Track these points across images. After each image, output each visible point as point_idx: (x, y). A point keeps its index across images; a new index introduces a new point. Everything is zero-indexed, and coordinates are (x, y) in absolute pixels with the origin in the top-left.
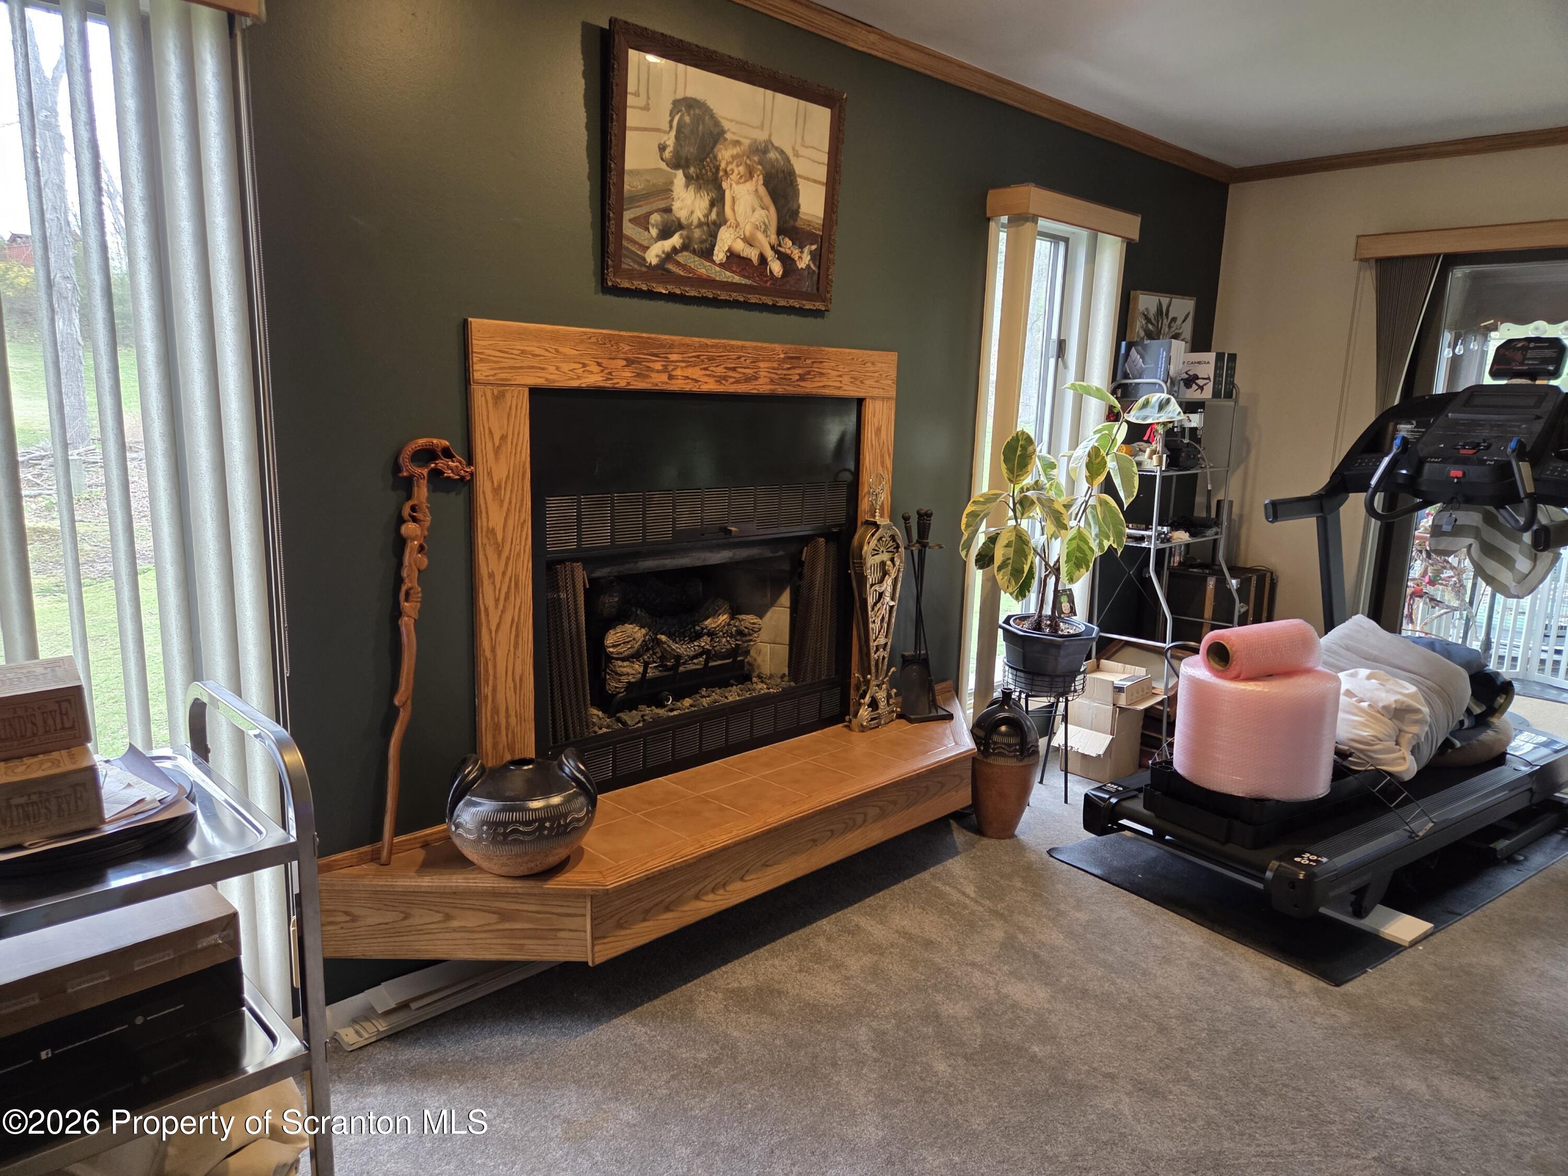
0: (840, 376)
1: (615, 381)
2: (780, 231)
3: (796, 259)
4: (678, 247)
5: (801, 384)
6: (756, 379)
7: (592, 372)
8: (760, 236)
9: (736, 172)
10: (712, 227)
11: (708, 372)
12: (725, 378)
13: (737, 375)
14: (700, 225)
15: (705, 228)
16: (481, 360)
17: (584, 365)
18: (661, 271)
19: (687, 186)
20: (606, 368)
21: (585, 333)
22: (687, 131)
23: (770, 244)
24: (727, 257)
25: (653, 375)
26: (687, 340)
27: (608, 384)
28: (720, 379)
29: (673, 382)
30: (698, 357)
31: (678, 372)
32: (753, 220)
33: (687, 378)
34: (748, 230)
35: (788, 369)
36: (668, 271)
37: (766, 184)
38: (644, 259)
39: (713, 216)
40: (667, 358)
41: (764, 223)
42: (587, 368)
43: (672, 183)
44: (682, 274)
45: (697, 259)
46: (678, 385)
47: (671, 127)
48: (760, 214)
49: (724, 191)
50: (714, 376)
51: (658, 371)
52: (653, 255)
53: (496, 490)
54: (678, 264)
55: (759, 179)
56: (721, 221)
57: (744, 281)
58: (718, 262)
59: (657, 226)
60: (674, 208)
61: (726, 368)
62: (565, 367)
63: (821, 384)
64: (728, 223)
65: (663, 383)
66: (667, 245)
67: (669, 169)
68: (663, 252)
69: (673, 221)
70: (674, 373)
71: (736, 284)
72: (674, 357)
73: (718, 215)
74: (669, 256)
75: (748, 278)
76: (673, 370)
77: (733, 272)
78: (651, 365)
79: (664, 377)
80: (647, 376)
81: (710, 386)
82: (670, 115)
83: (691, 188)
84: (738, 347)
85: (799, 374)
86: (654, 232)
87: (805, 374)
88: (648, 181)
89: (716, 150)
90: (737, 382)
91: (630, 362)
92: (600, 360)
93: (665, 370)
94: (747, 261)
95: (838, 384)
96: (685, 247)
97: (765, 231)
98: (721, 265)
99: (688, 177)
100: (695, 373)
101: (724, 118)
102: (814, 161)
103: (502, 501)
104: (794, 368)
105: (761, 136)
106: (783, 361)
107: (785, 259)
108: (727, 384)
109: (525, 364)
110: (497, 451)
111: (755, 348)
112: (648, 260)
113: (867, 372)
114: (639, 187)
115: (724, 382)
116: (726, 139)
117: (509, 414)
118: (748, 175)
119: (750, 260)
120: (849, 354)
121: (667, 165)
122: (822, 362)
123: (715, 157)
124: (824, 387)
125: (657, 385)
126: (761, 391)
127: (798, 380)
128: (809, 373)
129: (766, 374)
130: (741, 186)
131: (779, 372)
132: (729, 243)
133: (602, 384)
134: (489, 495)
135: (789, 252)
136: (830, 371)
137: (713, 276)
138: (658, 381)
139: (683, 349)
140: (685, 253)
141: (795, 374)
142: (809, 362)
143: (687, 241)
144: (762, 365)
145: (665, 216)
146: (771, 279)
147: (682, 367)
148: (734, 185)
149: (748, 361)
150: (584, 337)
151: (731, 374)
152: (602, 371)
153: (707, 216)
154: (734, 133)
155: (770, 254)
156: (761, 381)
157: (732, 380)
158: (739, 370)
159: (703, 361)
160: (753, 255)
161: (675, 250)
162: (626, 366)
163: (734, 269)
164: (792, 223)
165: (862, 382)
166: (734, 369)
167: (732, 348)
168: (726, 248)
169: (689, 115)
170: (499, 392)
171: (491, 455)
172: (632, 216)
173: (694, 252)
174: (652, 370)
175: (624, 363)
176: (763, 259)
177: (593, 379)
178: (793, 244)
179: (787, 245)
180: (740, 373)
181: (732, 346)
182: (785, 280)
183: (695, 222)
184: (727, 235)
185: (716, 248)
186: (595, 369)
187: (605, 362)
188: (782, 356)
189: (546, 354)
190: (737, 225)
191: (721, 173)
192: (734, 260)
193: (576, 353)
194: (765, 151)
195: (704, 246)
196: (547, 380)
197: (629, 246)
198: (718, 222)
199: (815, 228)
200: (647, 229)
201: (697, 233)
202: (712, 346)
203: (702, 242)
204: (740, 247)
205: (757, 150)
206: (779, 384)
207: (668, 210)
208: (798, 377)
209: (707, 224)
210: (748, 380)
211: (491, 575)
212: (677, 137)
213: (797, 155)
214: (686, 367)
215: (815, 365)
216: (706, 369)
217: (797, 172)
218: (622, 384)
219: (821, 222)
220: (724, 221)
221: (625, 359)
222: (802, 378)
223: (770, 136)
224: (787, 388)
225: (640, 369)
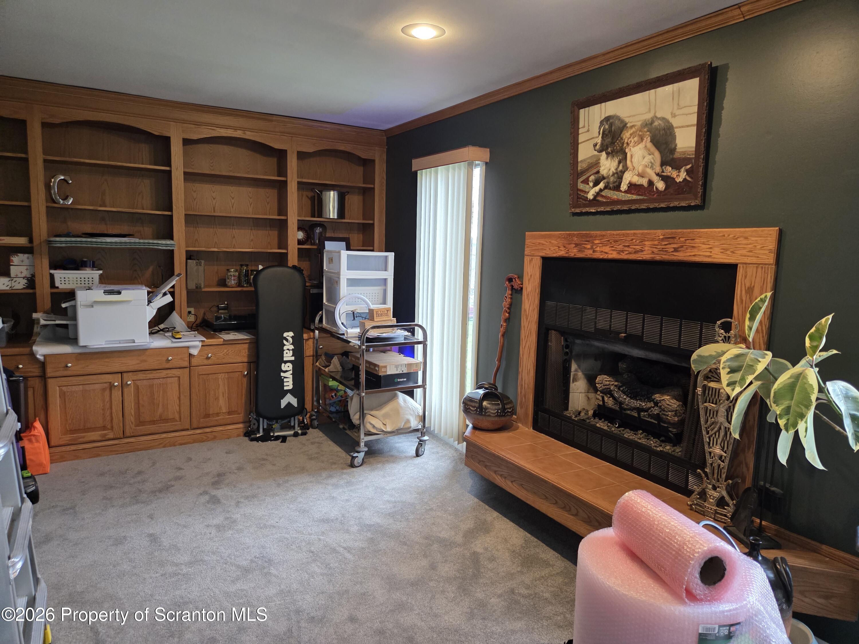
0: (711, 248)
1: (570, 254)
2: (663, 164)
3: (675, 176)
4: (602, 189)
5: (674, 253)
6: (642, 251)
7: (561, 250)
8: (649, 171)
9: (633, 141)
10: (620, 174)
11: (613, 249)
12: (623, 251)
13: (630, 250)
14: (613, 174)
15: (616, 175)
16: (528, 247)
17: (559, 247)
18: (595, 201)
19: (607, 158)
20: (567, 248)
21: (560, 234)
22: (606, 133)
23: (656, 173)
24: (629, 187)
25: (586, 251)
26: (604, 233)
27: (567, 255)
28: (620, 252)
29: (595, 254)
30: (609, 241)
31: (598, 249)
32: (643, 163)
33: (602, 252)
34: (640, 169)
35: (666, 245)
36: (598, 201)
37: (652, 141)
38: (587, 198)
39: (621, 168)
40: (593, 242)
41: (651, 163)
42: (560, 249)
43: (600, 159)
44: (604, 200)
45: (612, 192)
46: (598, 255)
47: (599, 134)
48: (648, 158)
49: (627, 154)
50: (616, 250)
51: (589, 249)
52: (590, 196)
53: (528, 295)
54: (603, 196)
55: (647, 140)
56: (626, 169)
57: (639, 197)
58: (623, 191)
59: (592, 181)
60: (600, 170)
61: (624, 246)
62: (552, 249)
63: (693, 254)
64: (629, 169)
65: (590, 254)
66: (597, 189)
67: (598, 154)
68: (595, 192)
69: (600, 177)
70: (596, 249)
71: (634, 200)
72: (597, 242)
73: (623, 167)
74: (598, 194)
75: (641, 195)
76: (596, 248)
77: (632, 194)
78: (585, 246)
79: (591, 252)
80: (584, 251)
81: (614, 255)
82: (599, 129)
83: (609, 159)
84: (632, 234)
85: (674, 248)
86: (591, 184)
87: (678, 248)
88: (589, 162)
89: (622, 135)
90: (630, 253)
91: (577, 245)
92: (565, 245)
93: (592, 248)
94: (641, 186)
95: (708, 254)
96: (606, 187)
97: (652, 167)
98: (625, 192)
99: (608, 154)
100: (607, 249)
101: (625, 117)
102: (687, 115)
103: (529, 300)
104: (670, 244)
105: (648, 116)
106: (662, 240)
107: (666, 179)
108: (623, 254)
109: (540, 248)
110: (529, 280)
111: (642, 234)
112: (589, 198)
113: (739, 244)
114: (585, 166)
115: (622, 253)
116: (627, 127)
117: (533, 267)
118: (640, 140)
119: (642, 185)
120: (719, 232)
121: (598, 152)
122: (694, 239)
123: (622, 139)
124: (694, 255)
125: (587, 255)
126: (644, 258)
127: (672, 252)
128: (682, 247)
129: (649, 248)
130: (636, 148)
131: (659, 247)
132: (629, 179)
133: (564, 255)
134: (526, 297)
135: (669, 174)
136: (700, 245)
137: (621, 198)
138: (588, 253)
139: (601, 237)
140: (606, 190)
141: (670, 248)
142: (682, 239)
143: (607, 184)
144: (647, 243)
145: (596, 175)
146: (657, 193)
147: (600, 247)
148: (632, 148)
149: (638, 242)
150: (560, 235)
151: (626, 249)
152: (565, 249)
153: (616, 169)
154: (631, 122)
155: (655, 179)
156: (645, 253)
157: (627, 252)
158: (631, 247)
159: (611, 243)
160: (644, 182)
161: (601, 190)
162: (575, 247)
163: (633, 192)
164: (671, 156)
165: (733, 252)
166: (628, 246)
167: (628, 235)
168: (628, 182)
169: (607, 124)
170: (531, 258)
171: (527, 282)
172: (582, 180)
173: (610, 189)
174: (585, 248)
175: (574, 245)
176: (651, 183)
177: (562, 253)
178: (672, 169)
179: (669, 171)
180: (631, 248)
181: (628, 234)
182: (667, 191)
183: (611, 173)
184: (628, 175)
185: (622, 184)
186: (562, 248)
187: (567, 246)
188: (661, 237)
189: (547, 243)
190: (634, 168)
191: (625, 145)
192: (633, 187)
193: (557, 242)
194: (652, 122)
195: (615, 185)
196: (546, 254)
197: (581, 193)
198: (623, 170)
199: (689, 155)
200: (588, 184)
201: (612, 179)
202: (617, 235)
203: (614, 182)
204: (636, 180)
205: (646, 125)
206: (658, 254)
207: (598, 172)
208: (673, 250)
209: (617, 173)
210: (636, 252)
211: (524, 327)
212: (602, 137)
213: (674, 116)
214: (602, 246)
215: (687, 241)
216: (612, 247)
217: (675, 126)
218: (572, 255)
219: (694, 149)
220: (627, 169)
221: (574, 244)
222: (676, 250)
223: (655, 113)
224: (664, 256)
225: (581, 248)
